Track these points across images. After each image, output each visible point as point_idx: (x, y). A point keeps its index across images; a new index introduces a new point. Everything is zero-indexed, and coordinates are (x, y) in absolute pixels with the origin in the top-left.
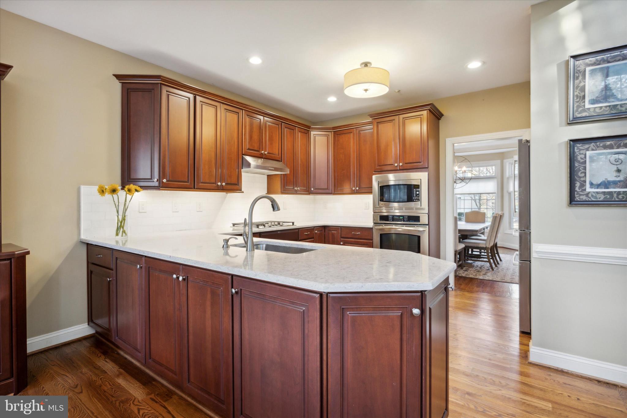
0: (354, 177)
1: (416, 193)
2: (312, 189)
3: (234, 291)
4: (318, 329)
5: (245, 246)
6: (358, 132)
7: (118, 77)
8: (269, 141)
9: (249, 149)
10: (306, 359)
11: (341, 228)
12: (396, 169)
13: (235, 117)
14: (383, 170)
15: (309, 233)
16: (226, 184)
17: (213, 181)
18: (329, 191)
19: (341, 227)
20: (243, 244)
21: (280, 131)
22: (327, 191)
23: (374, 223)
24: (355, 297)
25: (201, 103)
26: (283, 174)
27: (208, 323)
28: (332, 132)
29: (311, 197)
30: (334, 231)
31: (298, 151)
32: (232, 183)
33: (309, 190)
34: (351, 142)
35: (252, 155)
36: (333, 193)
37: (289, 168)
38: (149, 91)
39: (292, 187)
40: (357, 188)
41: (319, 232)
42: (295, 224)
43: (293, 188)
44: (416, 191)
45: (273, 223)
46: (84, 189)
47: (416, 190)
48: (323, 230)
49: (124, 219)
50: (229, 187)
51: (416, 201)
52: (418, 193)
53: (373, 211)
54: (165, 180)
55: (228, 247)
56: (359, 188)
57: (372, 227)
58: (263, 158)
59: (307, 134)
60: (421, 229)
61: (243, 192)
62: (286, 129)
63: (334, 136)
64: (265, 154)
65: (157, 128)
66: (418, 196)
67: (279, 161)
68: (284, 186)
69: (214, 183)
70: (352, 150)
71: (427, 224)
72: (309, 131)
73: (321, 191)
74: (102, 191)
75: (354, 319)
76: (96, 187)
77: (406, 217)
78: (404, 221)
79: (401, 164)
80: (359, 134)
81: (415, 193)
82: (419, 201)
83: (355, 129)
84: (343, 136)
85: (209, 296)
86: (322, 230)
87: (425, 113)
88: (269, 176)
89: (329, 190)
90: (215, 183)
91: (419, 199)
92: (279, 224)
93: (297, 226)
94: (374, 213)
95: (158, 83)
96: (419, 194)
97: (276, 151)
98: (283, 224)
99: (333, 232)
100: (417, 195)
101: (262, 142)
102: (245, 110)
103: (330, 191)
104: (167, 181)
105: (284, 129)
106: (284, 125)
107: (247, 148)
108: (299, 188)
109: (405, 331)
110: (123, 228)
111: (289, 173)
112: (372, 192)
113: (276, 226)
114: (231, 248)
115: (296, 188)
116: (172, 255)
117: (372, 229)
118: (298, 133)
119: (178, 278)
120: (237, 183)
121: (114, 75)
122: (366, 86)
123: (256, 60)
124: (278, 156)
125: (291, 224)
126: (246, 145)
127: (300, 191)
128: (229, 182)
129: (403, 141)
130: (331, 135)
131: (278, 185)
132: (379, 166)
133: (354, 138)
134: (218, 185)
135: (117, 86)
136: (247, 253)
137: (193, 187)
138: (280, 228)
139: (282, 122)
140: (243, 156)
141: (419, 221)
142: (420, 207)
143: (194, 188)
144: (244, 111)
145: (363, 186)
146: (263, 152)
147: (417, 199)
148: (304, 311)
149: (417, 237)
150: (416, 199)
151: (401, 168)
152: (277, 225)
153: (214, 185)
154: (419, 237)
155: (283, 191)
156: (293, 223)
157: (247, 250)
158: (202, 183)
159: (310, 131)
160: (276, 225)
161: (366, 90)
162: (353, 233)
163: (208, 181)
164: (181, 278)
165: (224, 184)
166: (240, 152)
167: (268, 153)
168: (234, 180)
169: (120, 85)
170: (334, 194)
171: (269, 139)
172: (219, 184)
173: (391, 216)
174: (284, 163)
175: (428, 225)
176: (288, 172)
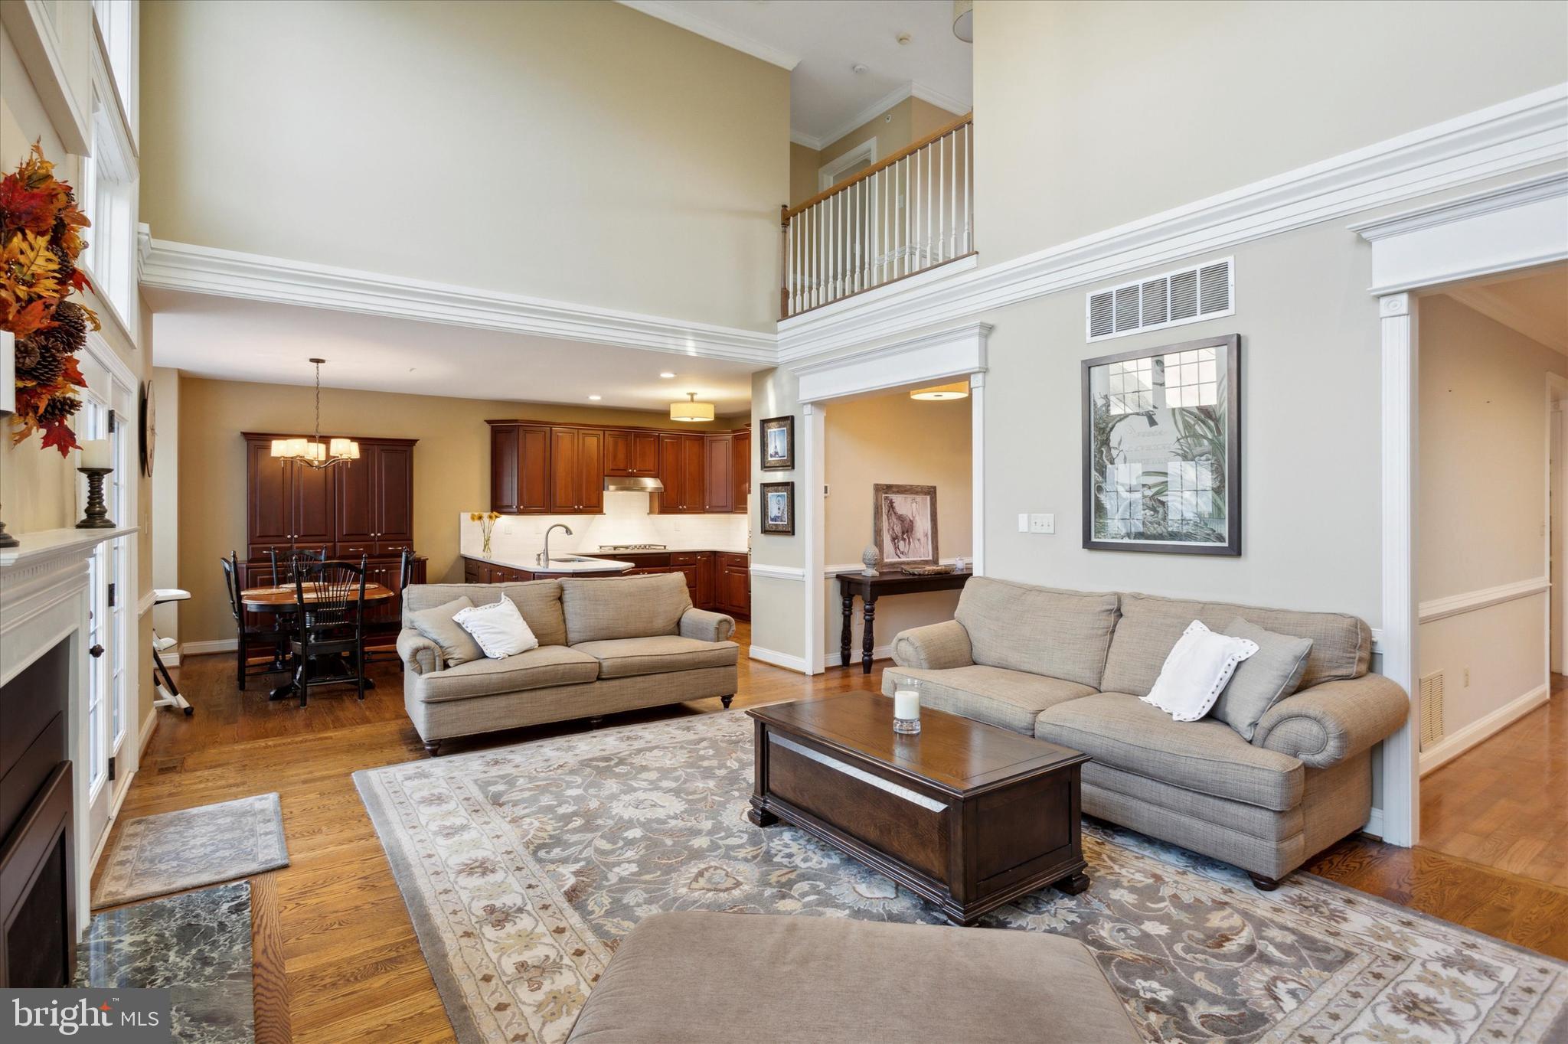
2: (707, 507)
7: (489, 422)
8: (640, 457)
9: (612, 470)
13: (595, 439)
15: (687, 559)
17: (570, 504)
18: (727, 509)
21: (657, 445)
22: (724, 509)
25: (558, 434)
28: (731, 436)
31: (685, 463)
33: (702, 508)
35: (615, 475)
38: (511, 432)
39: (675, 506)
41: (704, 559)
42: (667, 548)
43: (677, 507)
46: (462, 514)
49: (489, 539)
50: (590, 509)
54: (521, 506)
58: (631, 477)
59: (699, 441)
61: (605, 514)
62: (665, 441)
63: (733, 442)
64: (634, 472)
65: (516, 463)
69: (570, 507)
72: (703, 437)
73: (718, 509)
74: (474, 518)
86: (710, 557)
88: (651, 494)
89: (728, 507)
90: (572, 506)
92: (645, 547)
95: (517, 426)
97: (651, 467)
101: (630, 459)
102: (605, 430)
103: (730, 509)
104: (524, 507)
105: (662, 441)
106: (662, 436)
107: (610, 469)
108: (685, 507)
110: (488, 547)
112: (745, 514)
115: (681, 507)
118: (685, 442)
120: (598, 505)
121: (486, 421)
124: (653, 473)
126: (609, 466)
127: (688, 509)
128: (590, 505)
130: (730, 441)
131: (656, 505)
135: (487, 428)
137: (549, 511)
139: (659, 433)
140: (607, 478)
143: (551, 512)
144: (605, 432)
146: (631, 470)
155: (661, 511)
156: (665, 547)
158: (558, 507)
159: (705, 437)
163: (564, 505)
165: (581, 507)
166: (601, 474)
167: (639, 471)
168: (594, 501)
169: (490, 428)
171: (640, 455)
172: (576, 507)
174: (662, 479)
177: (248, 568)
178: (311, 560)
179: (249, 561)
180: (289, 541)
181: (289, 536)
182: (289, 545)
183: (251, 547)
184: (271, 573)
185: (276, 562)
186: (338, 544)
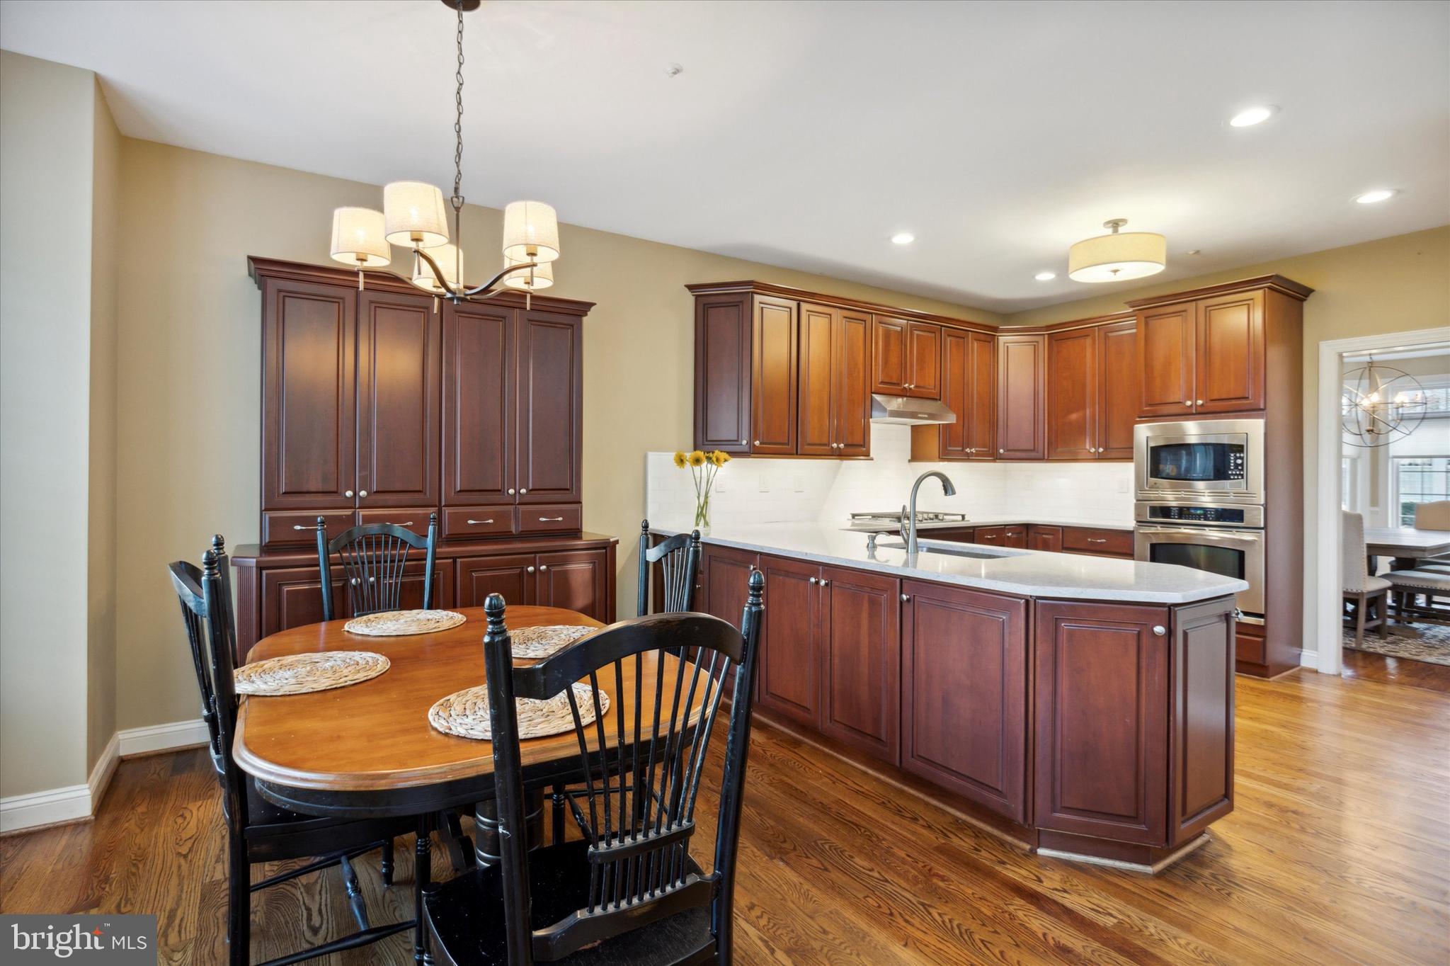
0: (1094, 427)
1: (1235, 463)
2: (1001, 451)
3: (905, 597)
4: (1023, 642)
5: (905, 546)
6: (1102, 333)
7: (691, 288)
8: (917, 364)
9: (882, 383)
10: (1006, 680)
11: (1063, 530)
12: (1189, 411)
13: (860, 327)
14: (1159, 413)
15: (994, 536)
16: (845, 445)
17: (825, 441)
18: (1036, 454)
19: (1063, 527)
20: (901, 544)
21: (938, 344)
22: (1033, 455)
23: (1138, 522)
24: (1073, 606)
25: (808, 313)
26: (943, 424)
27: (864, 640)
28: (1044, 334)
29: (999, 465)
30: (1047, 534)
31: (973, 378)
32: (855, 443)
33: (993, 453)
34: (1089, 356)
35: (887, 392)
36: (1046, 457)
37: (954, 412)
38: (736, 305)
39: (961, 448)
40: (1101, 450)
41: (1015, 536)
42: (967, 518)
43: (963, 450)
44: (1236, 458)
45: (925, 516)
46: (652, 457)
47: (1235, 455)
48: (1024, 534)
49: (706, 502)
50: (850, 450)
51: (1234, 479)
52: (1239, 461)
53: (1135, 498)
54: (757, 443)
55: (875, 547)
56: (1106, 449)
57: (1132, 529)
58: (906, 396)
59: (990, 342)
60: (1248, 537)
61: (872, 459)
62: (949, 339)
63: (1049, 345)
64: (910, 389)
65: (746, 362)
66: (1240, 468)
67: (935, 399)
68: (945, 447)
69: (825, 445)
70: (1088, 370)
71: (1262, 525)
72: (995, 335)
73: (1019, 454)
74: (681, 461)
75: (1071, 634)
76: (671, 454)
77: (1211, 511)
78: (1206, 519)
79: (1200, 402)
80: (1106, 337)
81: (1232, 461)
82: (1243, 478)
83: (1097, 328)
84: (1069, 343)
85: (866, 606)
86: (1022, 533)
87: (1258, 295)
88: (914, 428)
89: (1038, 452)
90: (828, 445)
91: (1242, 475)
92: (937, 516)
93: (972, 521)
94: (1137, 500)
95: (748, 292)
96: (1242, 465)
97: (930, 382)
98: (945, 517)
99: (1044, 536)
100: (1237, 466)
101: (906, 367)
102: (875, 314)
103: (1040, 455)
104: (760, 444)
105: (945, 340)
106: (945, 331)
107: (880, 381)
108: (973, 450)
109: (1144, 655)
110: (705, 517)
111: (955, 422)
112: (1132, 458)
113: (931, 521)
114: (879, 549)
115: (968, 450)
116: (808, 552)
117: (1131, 532)
118: (972, 343)
119: (817, 583)
120: (862, 443)
121: (687, 286)
122: (1115, 266)
123: (903, 239)
124: (933, 391)
125: (960, 518)
126: (878, 375)
127: (977, 455)
128: (850, 443)
129: (1206, 352)
130: (1043, 343)
131: (933, 444)
132: (1150, 405)
133: (1094, 349)
134: (832, 448)
135: (689, 300)
136: (908, 555)
137: (795, 452)
138: (940, 524)
139: (942, 326)
140: (874, 395)
141: (1242, 520)
142: (1245, 491)
143: (797, 454)
144: (874, 316)
145: (1114, 444)
146: (907, 385)
147: (1238, 475)
148: (1003, 620)
149: (1237, 554)
150: (1236, 474)
151: (1200, 410)
152: (932, 519)
153: (827, 447)
154: (1241, 555)
155: (942, 455)
156: (963, 517)
157: (907, 551)
158: (809, 444)
159: (998, 336)
160: (930, 519)
161: (1115, 271)
162: (1089, 540)
163: (817, 441)
164: (823, 583)
165: (842, 446)
166: (868, 389)
167: (916, 387)
168: (858, 440)
169: (693, 299)
170: (1049, 460)
171: (917, 360)
172: (835, 445)
173: (1175, 509)
174: (945, 403)
175: (1265, 528)
176: (951, 419)
177: (260, 568)
178: (394, 546)
179: (267, 549)
180: (349, 503)
181: (349, 493)
182: (348, 512)
183: (267, 515)
184: (315, 577)
185: (327, 552)
186: (447, 511)
